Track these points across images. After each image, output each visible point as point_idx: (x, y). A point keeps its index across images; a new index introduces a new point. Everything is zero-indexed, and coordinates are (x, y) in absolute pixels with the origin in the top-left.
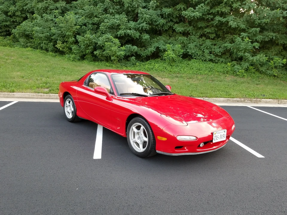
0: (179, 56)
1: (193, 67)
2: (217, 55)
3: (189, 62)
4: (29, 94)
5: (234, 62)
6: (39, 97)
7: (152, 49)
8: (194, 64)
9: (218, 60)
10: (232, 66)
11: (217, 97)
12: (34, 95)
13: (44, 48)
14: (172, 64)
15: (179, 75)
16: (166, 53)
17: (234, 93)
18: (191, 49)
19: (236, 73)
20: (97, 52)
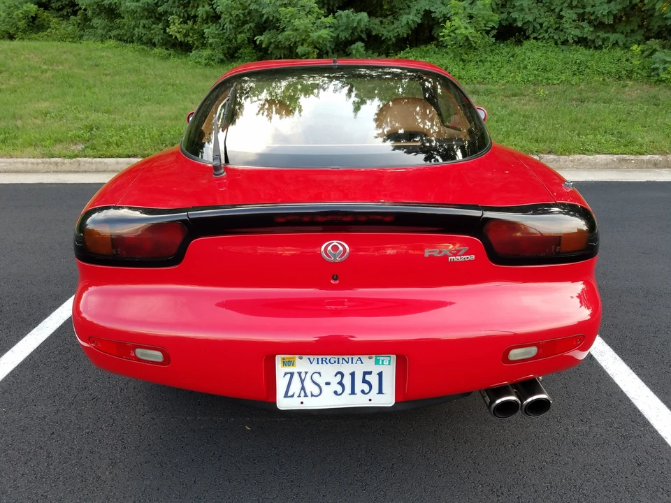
0: (488, 32)
1: (525, 62)
2: (599, 26)
3: (517, 50)
4: (25, 160)
5: (654, 43)
6: (52, 168)
7: (411, 17)
8: (529, 54)
9: (604, 40)
10: (646, 53)
11: (585, 151)
12: (37, 164)
13: (144, 39)
14: (465, 57)
15: (482, 88)
16: (448, 24)
17: (643, 138)
18: (522, 10)
19: (658, 75)
20: (262, 38)
